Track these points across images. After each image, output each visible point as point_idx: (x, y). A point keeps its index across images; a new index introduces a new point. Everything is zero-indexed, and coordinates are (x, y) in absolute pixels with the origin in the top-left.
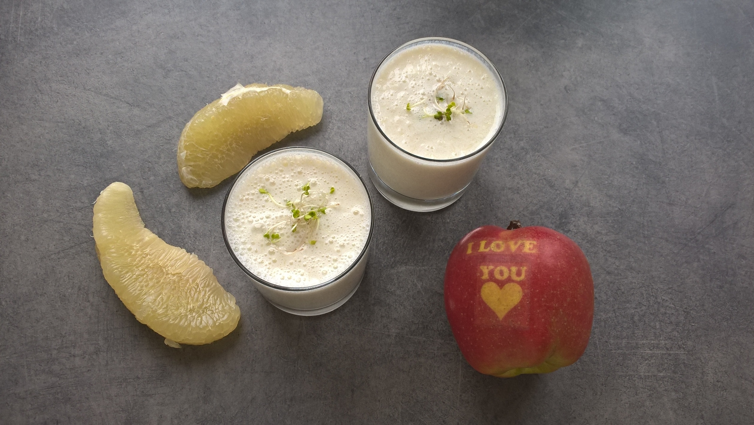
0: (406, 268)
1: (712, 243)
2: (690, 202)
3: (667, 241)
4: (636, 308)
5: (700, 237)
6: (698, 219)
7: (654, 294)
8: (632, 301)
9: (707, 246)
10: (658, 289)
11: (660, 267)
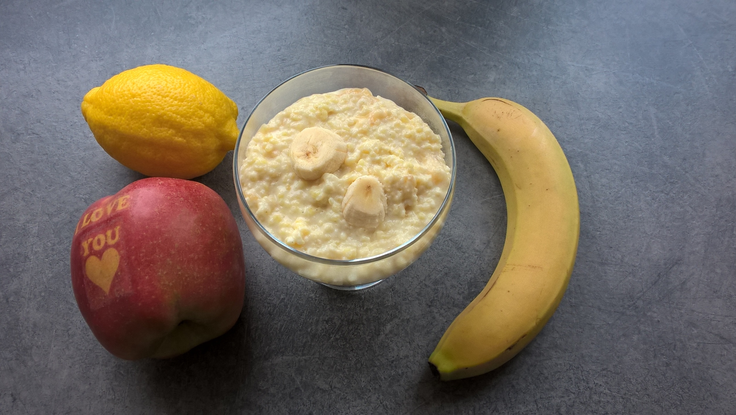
0: (282, 359)
1: (655, 309)
2: (626, 259)
3: (600, 309)
4: (563, 397)
5: (640, 303)
6: (637, 280)
7: (584, 378)
8: (558, 388)
9: (649, 314)
10: (590, 371)
11: (592, 343)
